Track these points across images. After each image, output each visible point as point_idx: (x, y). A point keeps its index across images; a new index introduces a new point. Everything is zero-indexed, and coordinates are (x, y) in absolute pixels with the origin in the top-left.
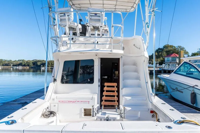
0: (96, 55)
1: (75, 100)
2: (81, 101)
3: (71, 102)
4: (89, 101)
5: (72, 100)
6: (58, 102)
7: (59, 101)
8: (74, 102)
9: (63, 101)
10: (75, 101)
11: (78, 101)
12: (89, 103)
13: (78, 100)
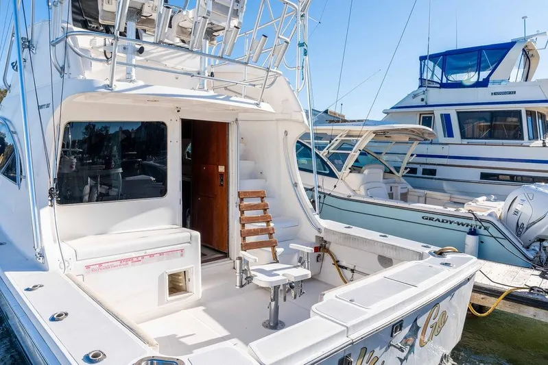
0: (179, 111)
1: (142, 254)
2: (161, 254)
3: (130, 263)
4: (182, 250)
5: (134, 255)
6: (83, 271)
7: (88, 267)
8: (137, 260)
9: (100, 265)
10: (143, 257)
11: (151, 256)
12: (182, 255)
13: (149, 252)
